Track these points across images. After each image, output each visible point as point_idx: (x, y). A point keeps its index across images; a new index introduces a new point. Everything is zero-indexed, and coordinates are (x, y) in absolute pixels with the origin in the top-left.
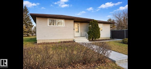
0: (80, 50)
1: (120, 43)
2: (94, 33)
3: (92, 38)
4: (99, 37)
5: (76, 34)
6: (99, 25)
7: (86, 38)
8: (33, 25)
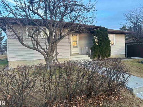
0: (82, 73)
1: (139, 62)
2: (101, 49)
3: (97, 56)
4: (109, 55)
5: (73, 50)
6: (109, 36)
7: (88, 56)
8: (4, 37)
